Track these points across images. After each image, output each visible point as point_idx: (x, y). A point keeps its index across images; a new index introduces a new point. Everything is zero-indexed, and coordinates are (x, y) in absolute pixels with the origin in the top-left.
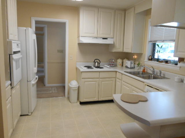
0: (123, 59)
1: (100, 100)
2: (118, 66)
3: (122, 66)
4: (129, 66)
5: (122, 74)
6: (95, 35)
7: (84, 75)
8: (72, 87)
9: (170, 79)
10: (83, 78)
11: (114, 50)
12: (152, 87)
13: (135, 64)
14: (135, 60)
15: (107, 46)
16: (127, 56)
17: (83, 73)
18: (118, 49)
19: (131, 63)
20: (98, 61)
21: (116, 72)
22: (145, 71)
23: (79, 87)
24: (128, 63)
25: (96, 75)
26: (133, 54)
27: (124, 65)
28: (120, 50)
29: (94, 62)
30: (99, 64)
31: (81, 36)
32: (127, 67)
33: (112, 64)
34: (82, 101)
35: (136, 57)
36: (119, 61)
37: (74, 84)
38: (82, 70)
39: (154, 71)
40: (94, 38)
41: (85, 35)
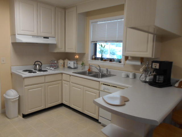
0: (64, 59)
1: (47, 107)
2: (60, 67)
3: (64, 67)
4: (73, 67)
5: (70, 75)
6: (35, 33)
7: (26, 82)
8: (10, 99)
9: (116, 75)
10: (26, 86)
11: (56, 51)
12: (109, 85)
13: (77, 64)
14: (77, 60)
16: (68, 56)
17: (25, 80)
18: (60, 49)
19: (74, 63)
20: (40, 63)
21: (62, 74)
22: (91, 70)
23: (19, 97)
24: (71, 64)
25: (42, 80)
26: (74, 54)
27: (66, 66)
28: (62, 50)
29: (35, 64)
30: (41, 66)
31: (18, 34)
32: (70, 68)
33: (55, 66)
34: (26, 113)
35: (77, 57)
36: (61, 62)
37: (12, 94)
38: (24, 76)
39: (100, 70)
40: (33, 36)
41: (22, 32)
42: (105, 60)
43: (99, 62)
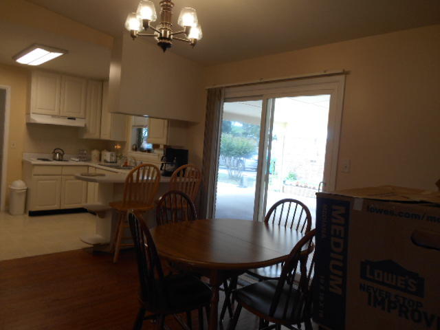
0: (101, 150)
1: (62, 208)
2: (93, 160)
3: (100, 160)
4: (109, 160)
5: (96, 168)
6: (56, 112)
7: (37, 170)
8: (15, 190)
10: (35, 175)
11: (86, 136)
13: (117, 157)
14: (117, 151)
15: (76, 130)
16: (107, 145)
17: (36, 168)
18: (93, 134)
19: (112, 155)
20: (61, 152)
21: (88, 166)
22: (128, 164)
23: (27, 190)
24: (107, 156)
25: (58, 171)
26: (114, 143)
27: (102, 160)
28: (96, 136)
29: (54, 152)
30: (62, 155)
31: (33, 113)
32: (106, 161)
33: (84, 158)
34: (33, 210)
35: (119, 147)
36: (95, 153)
37: (19, 185)
38: (33, 162)
39: (136, 163)
40: (53, 116)
41: (39, 111)
42: (145, 151)
43: (138, 154)
